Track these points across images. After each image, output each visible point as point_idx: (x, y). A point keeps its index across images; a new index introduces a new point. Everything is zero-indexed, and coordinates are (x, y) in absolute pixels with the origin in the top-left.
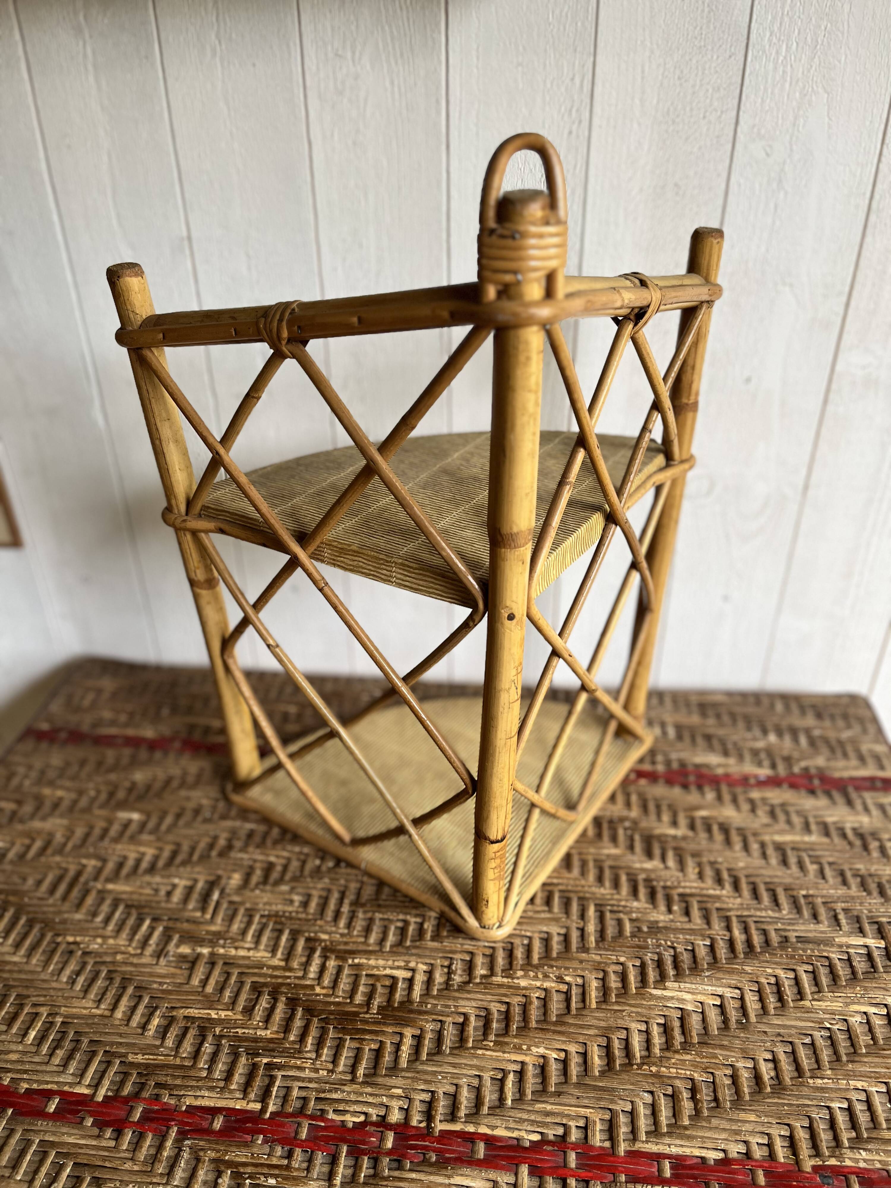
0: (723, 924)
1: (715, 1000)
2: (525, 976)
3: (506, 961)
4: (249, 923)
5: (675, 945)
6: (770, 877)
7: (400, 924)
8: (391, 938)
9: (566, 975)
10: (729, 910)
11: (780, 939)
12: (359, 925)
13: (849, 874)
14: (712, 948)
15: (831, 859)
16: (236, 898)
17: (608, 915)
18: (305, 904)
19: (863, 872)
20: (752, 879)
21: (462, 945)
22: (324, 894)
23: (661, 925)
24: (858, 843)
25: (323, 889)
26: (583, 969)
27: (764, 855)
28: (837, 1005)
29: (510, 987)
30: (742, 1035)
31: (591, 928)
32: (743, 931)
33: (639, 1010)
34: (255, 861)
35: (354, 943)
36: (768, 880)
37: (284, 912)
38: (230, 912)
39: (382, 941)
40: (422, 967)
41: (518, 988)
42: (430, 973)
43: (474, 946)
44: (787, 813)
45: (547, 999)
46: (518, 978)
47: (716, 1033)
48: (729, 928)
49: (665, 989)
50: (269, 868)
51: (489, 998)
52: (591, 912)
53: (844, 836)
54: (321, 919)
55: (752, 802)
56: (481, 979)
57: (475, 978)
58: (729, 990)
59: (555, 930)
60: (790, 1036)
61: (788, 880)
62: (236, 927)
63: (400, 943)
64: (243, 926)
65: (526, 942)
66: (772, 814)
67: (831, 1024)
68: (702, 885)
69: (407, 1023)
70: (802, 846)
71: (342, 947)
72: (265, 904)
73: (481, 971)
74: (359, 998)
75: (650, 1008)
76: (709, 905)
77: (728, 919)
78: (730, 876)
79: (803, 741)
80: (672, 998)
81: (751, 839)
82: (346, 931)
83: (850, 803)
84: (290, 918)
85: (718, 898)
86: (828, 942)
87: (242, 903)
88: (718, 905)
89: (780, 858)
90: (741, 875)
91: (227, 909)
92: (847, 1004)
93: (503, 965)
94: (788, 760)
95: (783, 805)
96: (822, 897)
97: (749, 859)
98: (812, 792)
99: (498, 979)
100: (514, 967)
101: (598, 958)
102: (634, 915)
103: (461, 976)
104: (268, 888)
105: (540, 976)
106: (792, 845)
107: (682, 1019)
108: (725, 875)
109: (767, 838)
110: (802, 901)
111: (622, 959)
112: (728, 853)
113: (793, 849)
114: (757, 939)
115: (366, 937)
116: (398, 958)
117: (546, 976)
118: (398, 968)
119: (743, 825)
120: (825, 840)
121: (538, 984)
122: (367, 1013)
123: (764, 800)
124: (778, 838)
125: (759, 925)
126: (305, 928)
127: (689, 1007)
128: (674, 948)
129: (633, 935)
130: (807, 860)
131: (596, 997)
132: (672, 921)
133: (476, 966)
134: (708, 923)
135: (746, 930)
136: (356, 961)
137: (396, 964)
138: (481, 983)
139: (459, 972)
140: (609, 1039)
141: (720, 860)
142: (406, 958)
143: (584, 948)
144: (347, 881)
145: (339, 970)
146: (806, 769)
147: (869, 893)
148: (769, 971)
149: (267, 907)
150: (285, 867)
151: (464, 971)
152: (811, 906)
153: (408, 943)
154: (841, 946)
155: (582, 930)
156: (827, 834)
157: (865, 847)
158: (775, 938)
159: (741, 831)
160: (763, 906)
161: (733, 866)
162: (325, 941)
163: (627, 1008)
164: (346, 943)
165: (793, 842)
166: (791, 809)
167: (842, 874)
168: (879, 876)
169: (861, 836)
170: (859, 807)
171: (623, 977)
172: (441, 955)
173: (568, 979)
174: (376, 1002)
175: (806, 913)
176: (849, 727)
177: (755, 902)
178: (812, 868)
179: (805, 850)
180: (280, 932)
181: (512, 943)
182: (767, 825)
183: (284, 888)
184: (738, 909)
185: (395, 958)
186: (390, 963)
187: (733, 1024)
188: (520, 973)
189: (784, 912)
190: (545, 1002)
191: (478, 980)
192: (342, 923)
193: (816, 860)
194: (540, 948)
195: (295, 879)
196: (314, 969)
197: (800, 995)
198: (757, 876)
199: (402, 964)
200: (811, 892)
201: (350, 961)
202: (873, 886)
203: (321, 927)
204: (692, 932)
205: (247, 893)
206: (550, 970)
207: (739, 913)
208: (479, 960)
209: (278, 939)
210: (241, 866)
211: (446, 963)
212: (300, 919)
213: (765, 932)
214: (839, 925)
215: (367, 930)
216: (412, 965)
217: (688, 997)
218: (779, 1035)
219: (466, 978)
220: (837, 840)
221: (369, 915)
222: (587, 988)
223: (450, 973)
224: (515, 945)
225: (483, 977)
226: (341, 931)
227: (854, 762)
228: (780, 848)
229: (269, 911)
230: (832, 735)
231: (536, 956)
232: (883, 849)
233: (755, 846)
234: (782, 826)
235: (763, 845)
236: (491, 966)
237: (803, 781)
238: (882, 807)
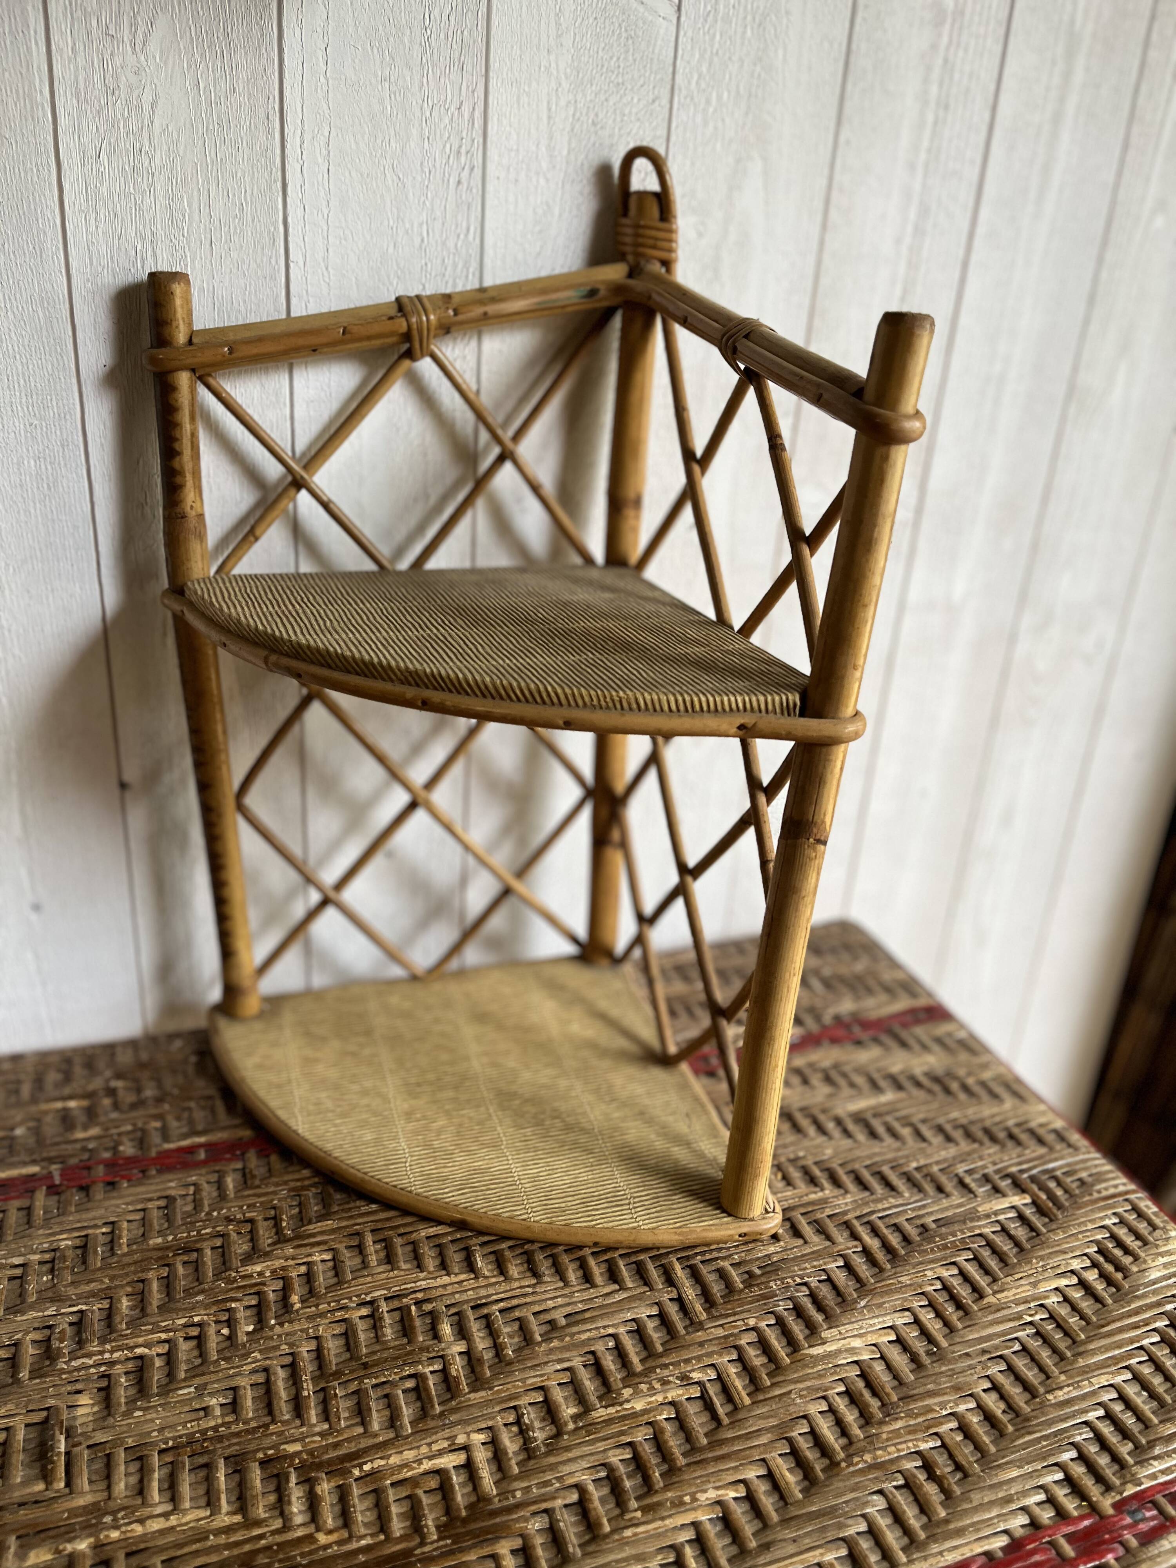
0: (846, 1234)
1: (889, 1334)
2: (637, 1393)
3: (598, 1382)
4: (144, 1473)
5: (806, 1279)
6: (869, 1157)
7: (410, 1384)
8: (407, 1413)
9: (690, 1371)
10: (845, 1213)
11: (918, 1231)
12: (343, 1407)
13: (948, 1128)
14: (849, 1268)
15: (921, 1116)
16: (100, 1437)
17: (704, 1270)
18: (234, 1406)
19: (961, 1121)
20: (849, 1167)
21: (523, 1380)
22: (260, 1378)
24: (936, 1088)
25: (254, 1371)
26: (709, 1355)
27: (847, 1133)
28: (1024, 1290)
29: (624, 1418)
30: (944, 1369)
31: (690, 1292)
32: (872, 1235)
33: (809, 1384)
34: (112, 1364)
35: (349, 1440)
36: (868, 1162)
37: (204, 1432)
38: (99, 1465)
39: (393, 1421)
40: (478, 1438)
41: (635, 1415)
42: (494, 1443)
43: (541, 1375)
44: (845, 1075)
45: (682, 1416)
46: (628, 1401)
47: (913, 1378)
48: (854, 1236)
49: (824, 1343)
50: (141, 1366)
51: (601, 1446)
52: (679, 1271)
53: (918, 1084)
54: (274, 1421)
56: (575, 1422)
57: (566, 1424)
58: (897, 1315)
59: (644, 1312)
60: (997, 1348)
61: (889, 1156)
62: (121, 1486)
63: (424, 1413)
64: (133, 1480)
65: (611, 1344)
66: (828, 1079)
67: (1031, 1315)
68: (796, 1192)
69: (495, 1534)
70: (883, 1109)
71: (332, 1454)
72: (161, 1430)
73: (568, 1411)
74: (398, 1527)
75: (820, 1376)
76: (819, 1216)
77: (847, 1225)
78: (822, 1170)
80: (839, 1352)
81: (822, 1118)
82: (326, 1426)
83: (904, 1044)
84: (220, 1439)
85: (823, 1202)
86: (973, 1216)
87: (117, 1442)
88: (829, 1212)
89: (866, 1131)
90: (835, 1165)
91: (91, 1461)
92: (1035, 1285)
93: (596, 1390)
94: (812, 1011)
95: (836, 1066)
96: (937, 1163)
97: (833, 1142)
98: (859, 1043)
99: (600, 1413)
100: (614, 1387)
101: (720, 1332)
102: (736, 1258)
103: (542, 1429)
104: (155, 1401)
105: (657, 1386)
106: (872, 1112)
107: (863, 1375)
108: (817, 1172)
109: (839, 1111)
110: (918, 1176)
111: (752, 1322)
112: (806, 1143)
113: (875, 1115)
114: (894, 1240)
115: (364, 1423)
116: (434, 1438)
117: (665, 1382)
118: (441, 1453)
119: (804, 1103)
120: (901, 1095)
121: (660, 1398)
122: (422, 1544)
123: (811, 1065)
124: (851, 1108)
125: (887, 1220)
126: (252, 1446)
127: (865, 1356)
128: (805, 1284)
129: (747, 1285)
130: (897, 1126)
131: (744, 1388)
132: (786, 1250)
133: (558, 1407)
134: (828, 1238)
135: (875, 1232)
136: (367, 1468)
137: (435, 1447)
138: (577, 1429)
139: (537, 1424)
140: (790, 1440)
141: (800, 1154)
142: (447, 1433)
143: (694, 1324)
144: (291, 1345)
146: (838, 1017)
147: (981, 1143)
148: (929, 1273)
149: (168, 1434)
150: (170, 1358)
151: (543, 1420)
152: (929, 1179)
153: (438, 1409)
154: (988, 1216)
155: (680, 1301)
156: (899, 1087)
157: (947, 1091)
158: (912, 1231)
159: (806, 1112)
160: (878, 1196)
161: (819, 1157)
162: (297, 1454)
163: (792, 1387)
164: (336, 1445)
165: (869, 1108)
166: (847, 1069)
167: (940, 1129)
168: (982, 1120)
169: (936, 1080)
170: (915, 1046)
171: (763, 1345)
172: (497, 1408)
173: (696, 1376)
174: (430, 1522)
175: (929, 1188)
176: (856, 958)
177: (867, 1194)
178: (906, 1132)
179: (888, 1113)
180: (209, 1467)
181: (593, 1353)
182: (830, 1096)
183: (184, 1392)
184: (854, 1209)
185: (429, 1440)
186: (424, 1450)
187: (926, 1360)
188: (627, 1392)
189: (906, 1195)
190: (680, 1421)
191: (571, 1426)
192: (313, 1415)
193: (906, 1122)
194: (634, 1346)
195: (194, 1372)
196: (297, 1507)
197: (978, 1293)
198: (853, 1160)
199: (445, 1444)
200: (922, 1162)
201: (356, 1472)
202: (980, 1134)
203: (280, 1434)
204: (817, 1255)
205: (119, 1421)
206: (666, 1372)
207: (858, 1213)
208: (559, 1395)
209: (209, 1480)
210: (88, 1379)
211: (511, 1418)
212: (237, 1434)
213: (897, 1228)
214: (971, 1191)
215: (361, 1413)
216: (461, 1439)
217: (857, 1343)
218: (984, 1352)
219: (551, 1430)
220: (914, 1091)
221: (354, 1386)
222: (727, 1381)
223: (523, 1431)
224: (599, 1354)
225: (575, 1418)
226: (317, 1429)
227: (883, 996)
228: (859, 1118)
229: (174, 1439)
230: (844, 970)
231: (635, 1360)
232: (965, 1088)
233: (830, 1126)
234: (846, 1091)
235: (839, 1122)
236: (580, 1397)
237: (841, 1033)
238: (939, 1041)
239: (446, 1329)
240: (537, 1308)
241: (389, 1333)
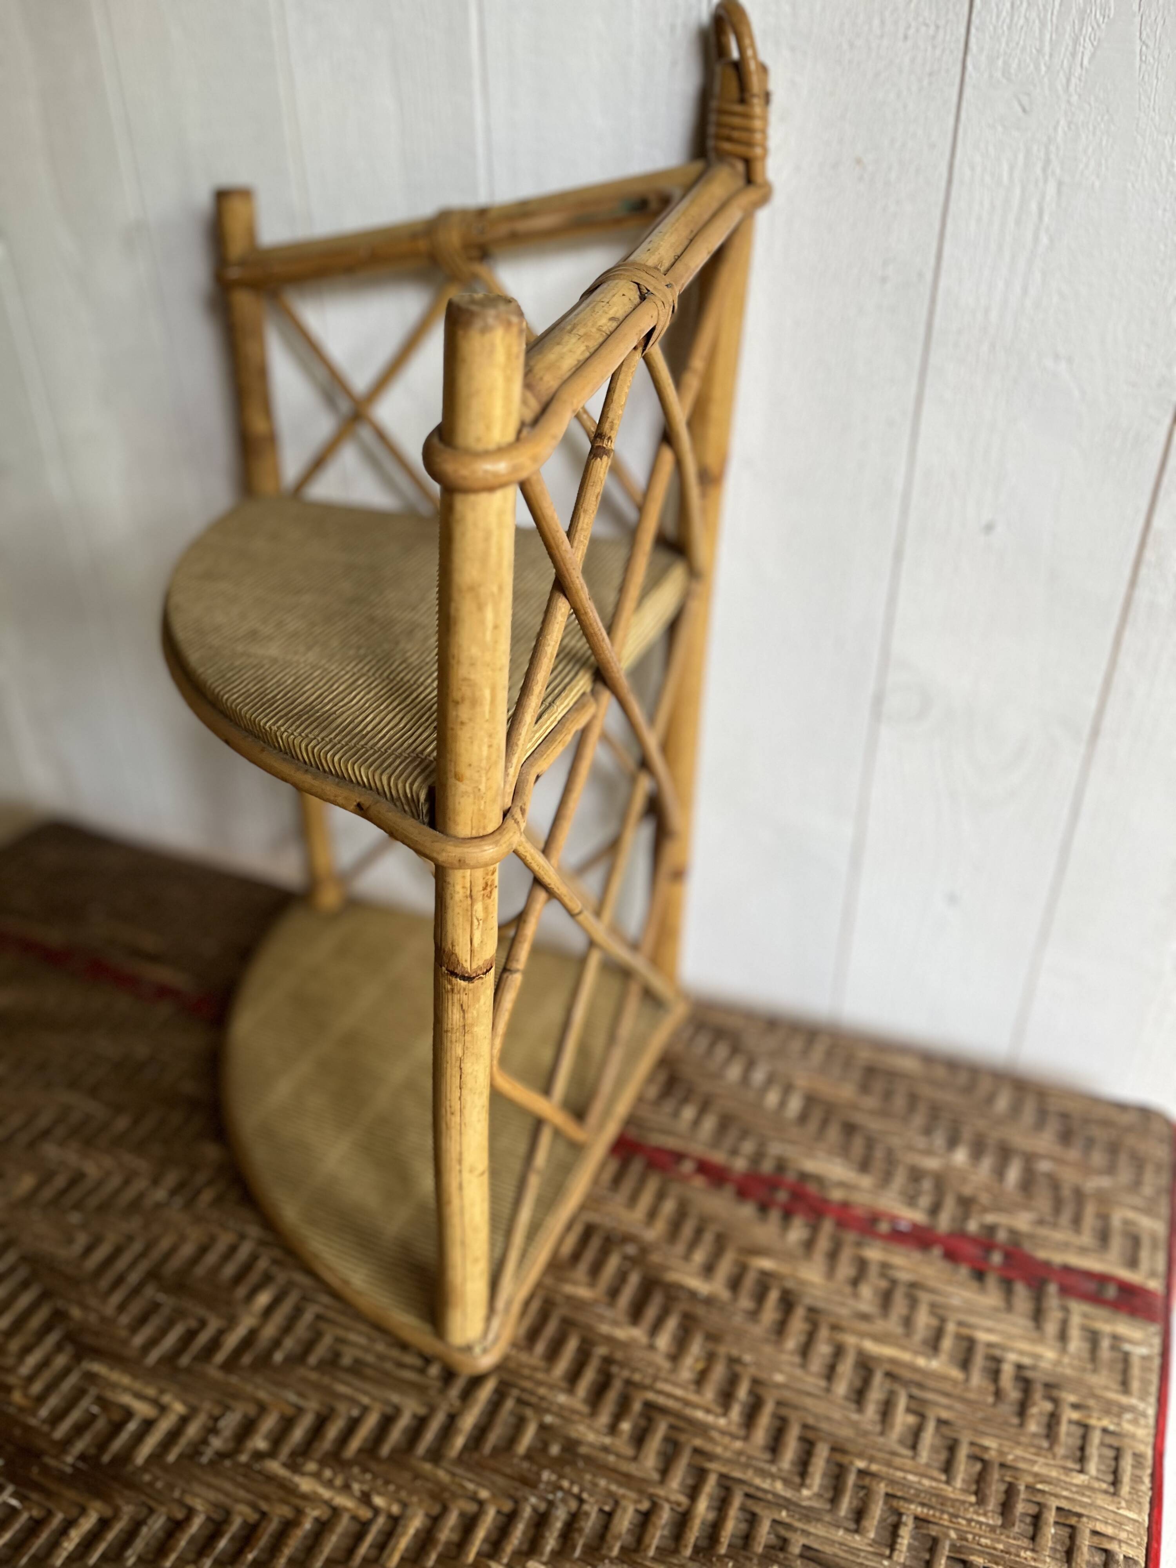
0: (688, 1483)
2: (317, 1475)
3: (306, 1438)
5: (585, 1496)
6: (816, 1416)
7: (192, 1324)
8: (167, 1344)
9: (379, 1493)
10: (714, 1458)
11: (773, 1540)
12: (136, 1308)
13: (963, 1452)
14: (645, 1519)
15: (945, 1415)
17: (509, 1405)
18: (87, 1252)
19: (992, 1455)
20: (784, 1412)
21: (257, 1388)
22: (123, 1242)
23: (583, 1450)
24: (1013, 1394)
25: (125, 1234)
26: (412, 1492)
27: (830, 1373)
29: (283, 1486)
31: (470, 1419)
32: (716, 1504)
34: (65, 1164)
35: (111, 1336)
36: (811, 1421)
37: (52, 1257)
39: (151, 1344)
40: (179, 1408)
41: (294, 1491)
42: (184, 1421)
43: (274, 1395)
44: (913, 1303)
45: (329, 1525)
46: (303, 1474)
48: (693, 1493)
50: (76, 1180)
51: (242, 1493)
52: (486, 1391)
53: (994, 1374)
54: (93, 1283)
55: (862, 1265)
56: (250, 1457)
57: (242, 1452)
59: (411, 1407)
61: (846, 1432)
63: (173, 1357)
65: (355, 1412)
66: (886, 1297)
68: (693, 1397)
69: (103, 1493)
70: (907, 1374)
71: (89, 1338)
72: (35, 1236)
73: (260, 1443)
74: (61, 1431)
76: (683, 1438)
77: (701, 1474)
78: (751, 1392)
79: (1013, 1174)
81: (824, 1334)
82: (113, 1313)
83: (1038, 1315)
84: (54, 1269)
85: (703, 1429)
88: (698, 1442)
89: (858, 1383)
90: (770, 1399)
93: (297, 1444)
94: (966, 1204)
95: (914, 1286)
96: (892, 1482)
97: (799, 1372)
98: (979, 1275)
99: (274, 1466)
100: (311, 1453)
101: (447, 1479)
102: (548, 1419)
103: (224, 1441)
104: (54, 1212)
105: (339, 1482)
106: (887, 1367)
108: (743, 1389)
109: (850, 1340)
110: (851, 1479)
111: (484, 1494)
112: (769, 1350)
113: (889, 1375)
114: (732, 1528)
115: (134, 1331)
116: (156, 1382)
117: (347, 1485)
118: (145, 1398)
119: (820, 1304)
120: (956, 1373)
121: (326, 1494)
122: (56, 1457)
123: (885, 1266)
124: (871, 1347)
125: (750, 1503)
126: (62, 1291)
128: (581, 1501)
129: (528, 1456)
130: (902, 1402)
131: (406, 1549)
132: (606, 1449)
133: (256, 1432)
134: (665, 1472)
135: (722, 1505)
136: (95, 1367)
137: (146, 1390)
138: (245, 1464)
139: (226, 1433)
141: (748, 1358)
142: (165, 1385)
143: (436, 1454)
145: (65, 1372)
146: (991, 1229)
147: (981, 1501)
149: (35, 1243)
150: (97, 1186)
151: (234, 1434)
152: (862, 1494)
153: (183, 1361)
155: (452, 1419)
156: (965, 1364)
157: (1022, 1409)
158: (763, 1537)
159: (814, 1315)
160: (774, 1469)
161: (763, 1375)
162: (74, 1319)
164: (100, 1334)
165: (893, 1361)
166: (924, 1297)
167: (952, 1448)
169: (1025, 1383)
170: (1051, 1328)
171: (469, 1527)
172: (216, 1395)
173: (379, 1501)
174: (79, 1446)
175: (846, 1506)
176: (1111, 1169)
177: (767, 1456)
178: (902, 1419)
179: (906, 1383)
180: (27, 1286)
181: (333, 1410)
182: (865, 1317)
183: (75, 1218)
184: (727, 1462)
185: (150, 1381)
186: (139, 1386)
188: (312, 1467)
189: (805, 1492)
190: (323, 1528)
191: (244, 1458)
192: (116, 1298)
194: (369, 1431)
195: (97, 1208)
196: (32, 1360)
198: (796, 1408)
199: (154, 1393)
200: (874, 1468)
201: (86, 1365)
202: (995, 1491)
203: (83, 1296)
204: (627, 1479)
205: (24, 1213)
206: (361, 1477)
207: (724, 1470)
208: (269, 1423)
210: (42, 1167)
211: (215, 1412)
212: (65, 1275)
213: (752, 1519)
214: (892, 1547)
215: (142, 1320)
216: (166, 1399)
219: (228, 1448)
220: (977, 1378)
221: (159, 1297)
222: (400, 1529)
223: (212, 1430)
224: (336, 1415)
225: (255, 1454)
226: (106, 1311)
227: (1087, 1238)
228: (865, 1366)
229: (35, 1250)
230: (1069, 1177)
231: (355, 1444)
232: (1052, 1421)
233: (823, 1349)
234: (893, 1325)
235: (839, 1351)
236: (277, 1439)
237: (973, 1251)
238: (1093, 1338)
239: (263, 1299)
240: (341, 1333)
241: (230, 1270)
